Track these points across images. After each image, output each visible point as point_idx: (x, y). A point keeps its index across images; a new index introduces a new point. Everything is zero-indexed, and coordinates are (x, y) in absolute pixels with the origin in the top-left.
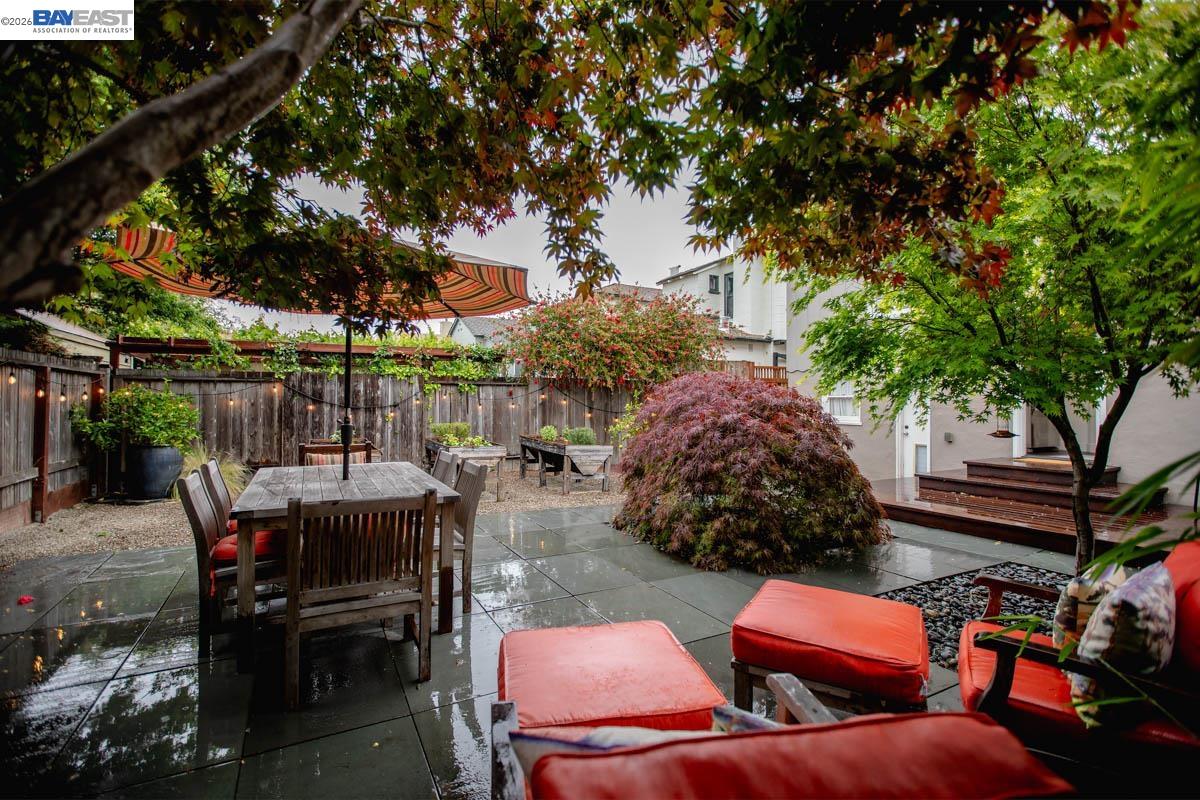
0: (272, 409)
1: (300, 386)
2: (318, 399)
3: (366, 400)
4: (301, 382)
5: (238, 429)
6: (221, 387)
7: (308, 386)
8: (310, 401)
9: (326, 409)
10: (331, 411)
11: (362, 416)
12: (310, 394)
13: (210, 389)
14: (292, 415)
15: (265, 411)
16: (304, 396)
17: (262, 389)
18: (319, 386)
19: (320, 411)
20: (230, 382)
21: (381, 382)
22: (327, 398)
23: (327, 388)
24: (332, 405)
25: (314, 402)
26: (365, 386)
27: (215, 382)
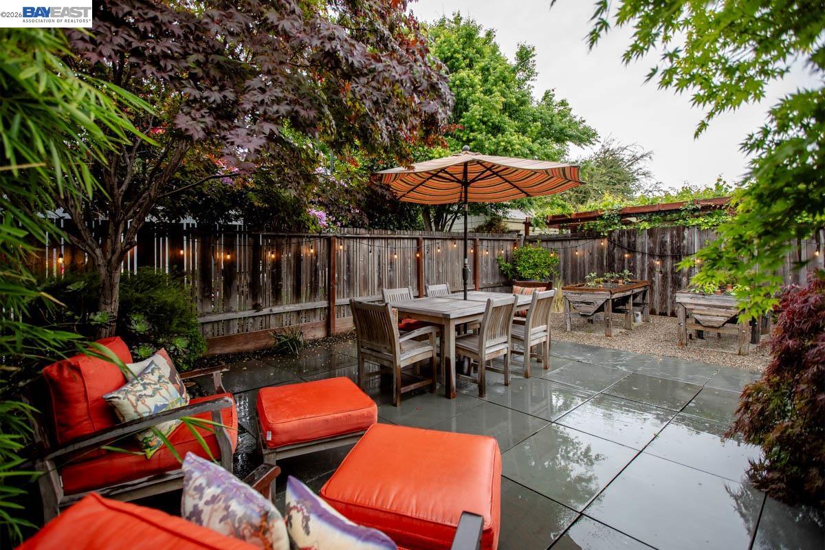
0: (602, 257)
1: (619, 240)
2: (632, 249)
3: (672, 250)
4: (619, 237)
5: (582, 269)
6: (573, 243)
7: (625, 240)
8: (626, 251)
9: (639, 257)
10: (643, 258)
11: (669, 262)
12: (626, 245)
13: (567, 244)
14: (614, 261)
15: (598, 258)
16: (622, 247)
17: (596, 243)
18: (633, 239)
19: (634, 258)
20: (577, 240)
21: (686, 233)
22: (639, 248)
23: (639, 241)
24: (643, 254)
25: (629, 252)
26: (672, 237)
27: (569, 240)
